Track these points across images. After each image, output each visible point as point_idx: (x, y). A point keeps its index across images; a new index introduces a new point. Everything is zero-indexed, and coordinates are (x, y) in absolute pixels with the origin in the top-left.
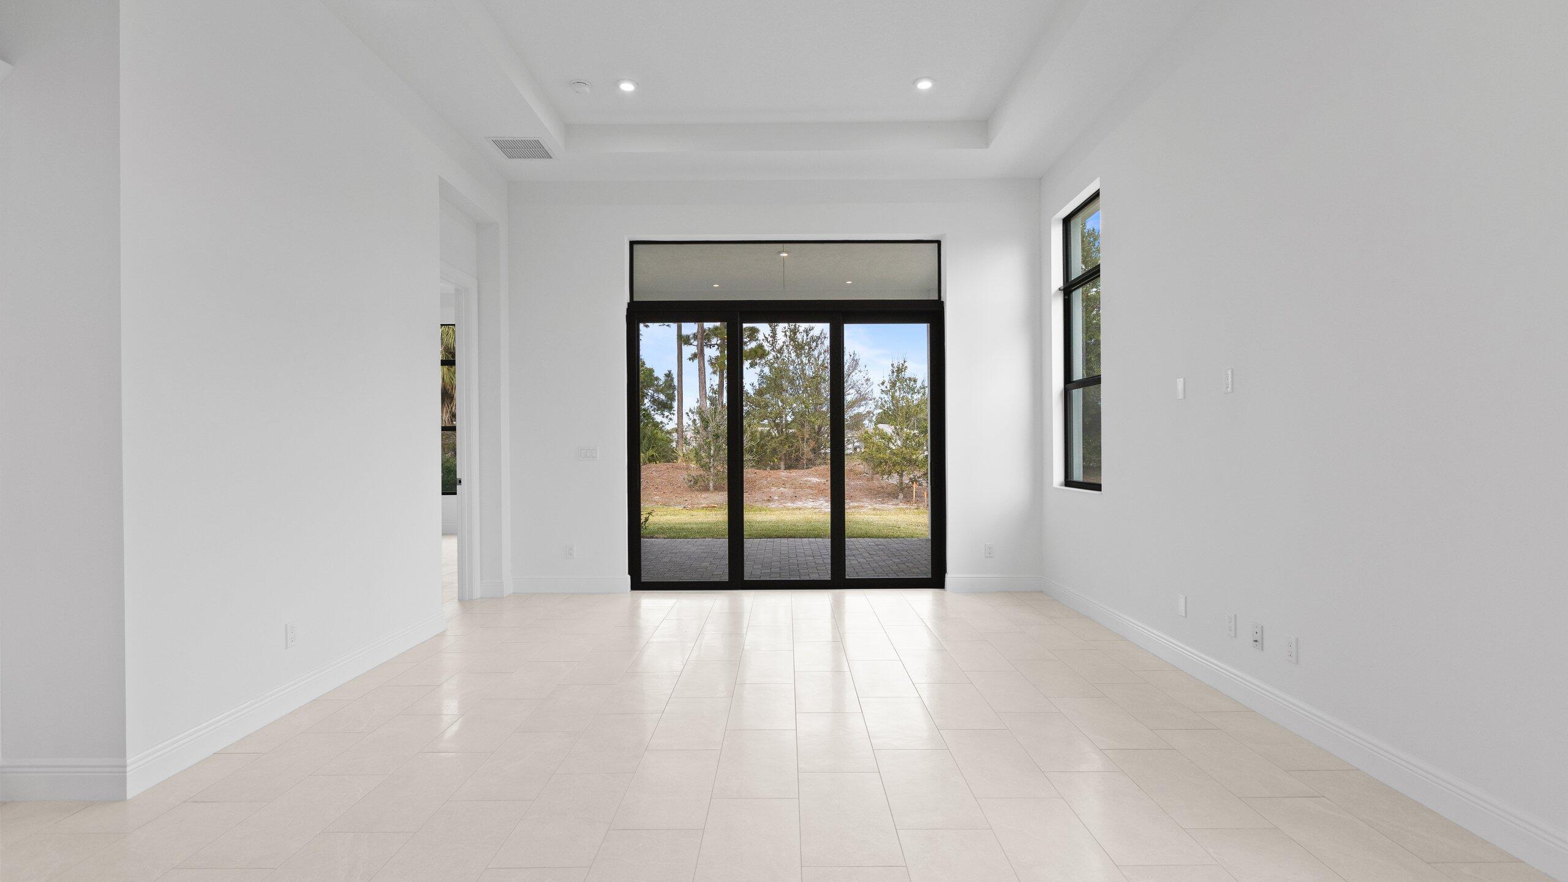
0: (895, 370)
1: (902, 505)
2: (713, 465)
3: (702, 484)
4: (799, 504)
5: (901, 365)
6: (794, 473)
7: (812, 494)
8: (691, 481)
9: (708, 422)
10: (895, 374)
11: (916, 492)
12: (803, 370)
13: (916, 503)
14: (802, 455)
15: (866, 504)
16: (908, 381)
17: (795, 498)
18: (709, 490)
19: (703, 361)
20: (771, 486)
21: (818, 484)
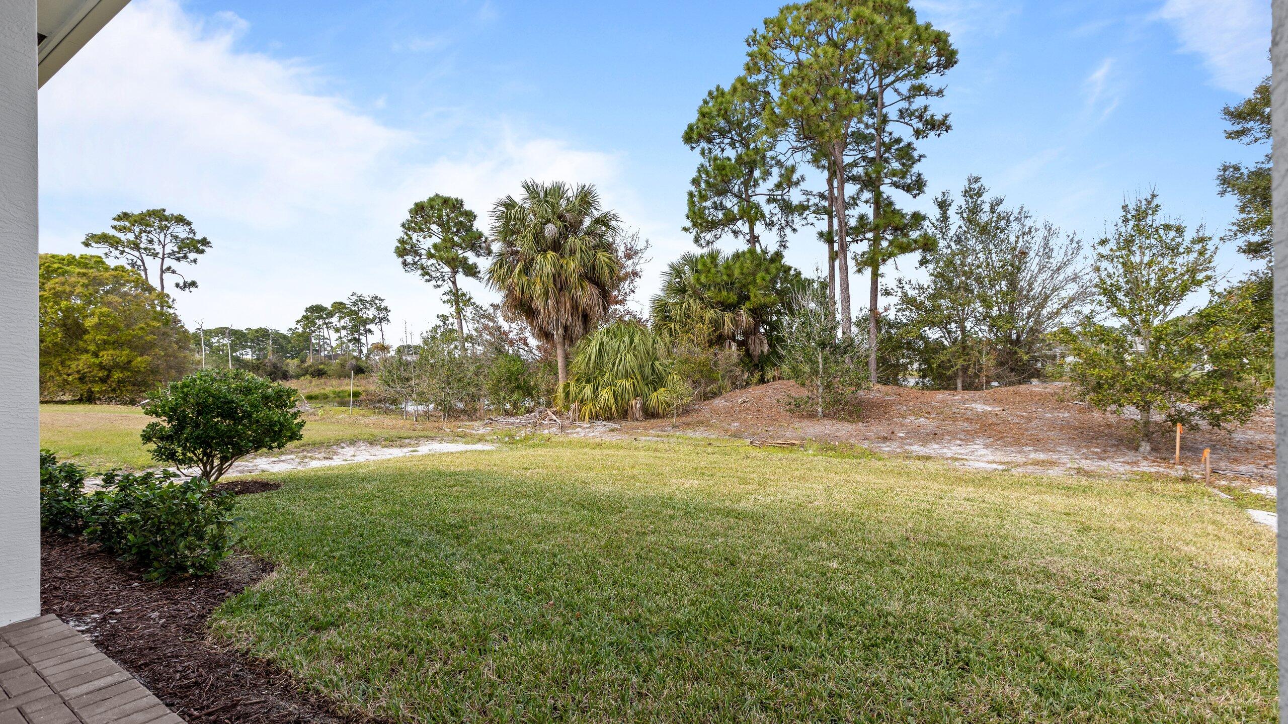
0: (1129, 216)
1: (1146, 467)
5: (1144, 202)
8: (790, 404)
10: (1132, 223)
11: (1181, 438)
13: (1181, 464)
14: (980, 370)
15: (1064, 459)
16: (1161, 232)
17: (935, 436)
18: (816, 416)
19: (845, 257)
20: (910, 415)
21: (986, 414)
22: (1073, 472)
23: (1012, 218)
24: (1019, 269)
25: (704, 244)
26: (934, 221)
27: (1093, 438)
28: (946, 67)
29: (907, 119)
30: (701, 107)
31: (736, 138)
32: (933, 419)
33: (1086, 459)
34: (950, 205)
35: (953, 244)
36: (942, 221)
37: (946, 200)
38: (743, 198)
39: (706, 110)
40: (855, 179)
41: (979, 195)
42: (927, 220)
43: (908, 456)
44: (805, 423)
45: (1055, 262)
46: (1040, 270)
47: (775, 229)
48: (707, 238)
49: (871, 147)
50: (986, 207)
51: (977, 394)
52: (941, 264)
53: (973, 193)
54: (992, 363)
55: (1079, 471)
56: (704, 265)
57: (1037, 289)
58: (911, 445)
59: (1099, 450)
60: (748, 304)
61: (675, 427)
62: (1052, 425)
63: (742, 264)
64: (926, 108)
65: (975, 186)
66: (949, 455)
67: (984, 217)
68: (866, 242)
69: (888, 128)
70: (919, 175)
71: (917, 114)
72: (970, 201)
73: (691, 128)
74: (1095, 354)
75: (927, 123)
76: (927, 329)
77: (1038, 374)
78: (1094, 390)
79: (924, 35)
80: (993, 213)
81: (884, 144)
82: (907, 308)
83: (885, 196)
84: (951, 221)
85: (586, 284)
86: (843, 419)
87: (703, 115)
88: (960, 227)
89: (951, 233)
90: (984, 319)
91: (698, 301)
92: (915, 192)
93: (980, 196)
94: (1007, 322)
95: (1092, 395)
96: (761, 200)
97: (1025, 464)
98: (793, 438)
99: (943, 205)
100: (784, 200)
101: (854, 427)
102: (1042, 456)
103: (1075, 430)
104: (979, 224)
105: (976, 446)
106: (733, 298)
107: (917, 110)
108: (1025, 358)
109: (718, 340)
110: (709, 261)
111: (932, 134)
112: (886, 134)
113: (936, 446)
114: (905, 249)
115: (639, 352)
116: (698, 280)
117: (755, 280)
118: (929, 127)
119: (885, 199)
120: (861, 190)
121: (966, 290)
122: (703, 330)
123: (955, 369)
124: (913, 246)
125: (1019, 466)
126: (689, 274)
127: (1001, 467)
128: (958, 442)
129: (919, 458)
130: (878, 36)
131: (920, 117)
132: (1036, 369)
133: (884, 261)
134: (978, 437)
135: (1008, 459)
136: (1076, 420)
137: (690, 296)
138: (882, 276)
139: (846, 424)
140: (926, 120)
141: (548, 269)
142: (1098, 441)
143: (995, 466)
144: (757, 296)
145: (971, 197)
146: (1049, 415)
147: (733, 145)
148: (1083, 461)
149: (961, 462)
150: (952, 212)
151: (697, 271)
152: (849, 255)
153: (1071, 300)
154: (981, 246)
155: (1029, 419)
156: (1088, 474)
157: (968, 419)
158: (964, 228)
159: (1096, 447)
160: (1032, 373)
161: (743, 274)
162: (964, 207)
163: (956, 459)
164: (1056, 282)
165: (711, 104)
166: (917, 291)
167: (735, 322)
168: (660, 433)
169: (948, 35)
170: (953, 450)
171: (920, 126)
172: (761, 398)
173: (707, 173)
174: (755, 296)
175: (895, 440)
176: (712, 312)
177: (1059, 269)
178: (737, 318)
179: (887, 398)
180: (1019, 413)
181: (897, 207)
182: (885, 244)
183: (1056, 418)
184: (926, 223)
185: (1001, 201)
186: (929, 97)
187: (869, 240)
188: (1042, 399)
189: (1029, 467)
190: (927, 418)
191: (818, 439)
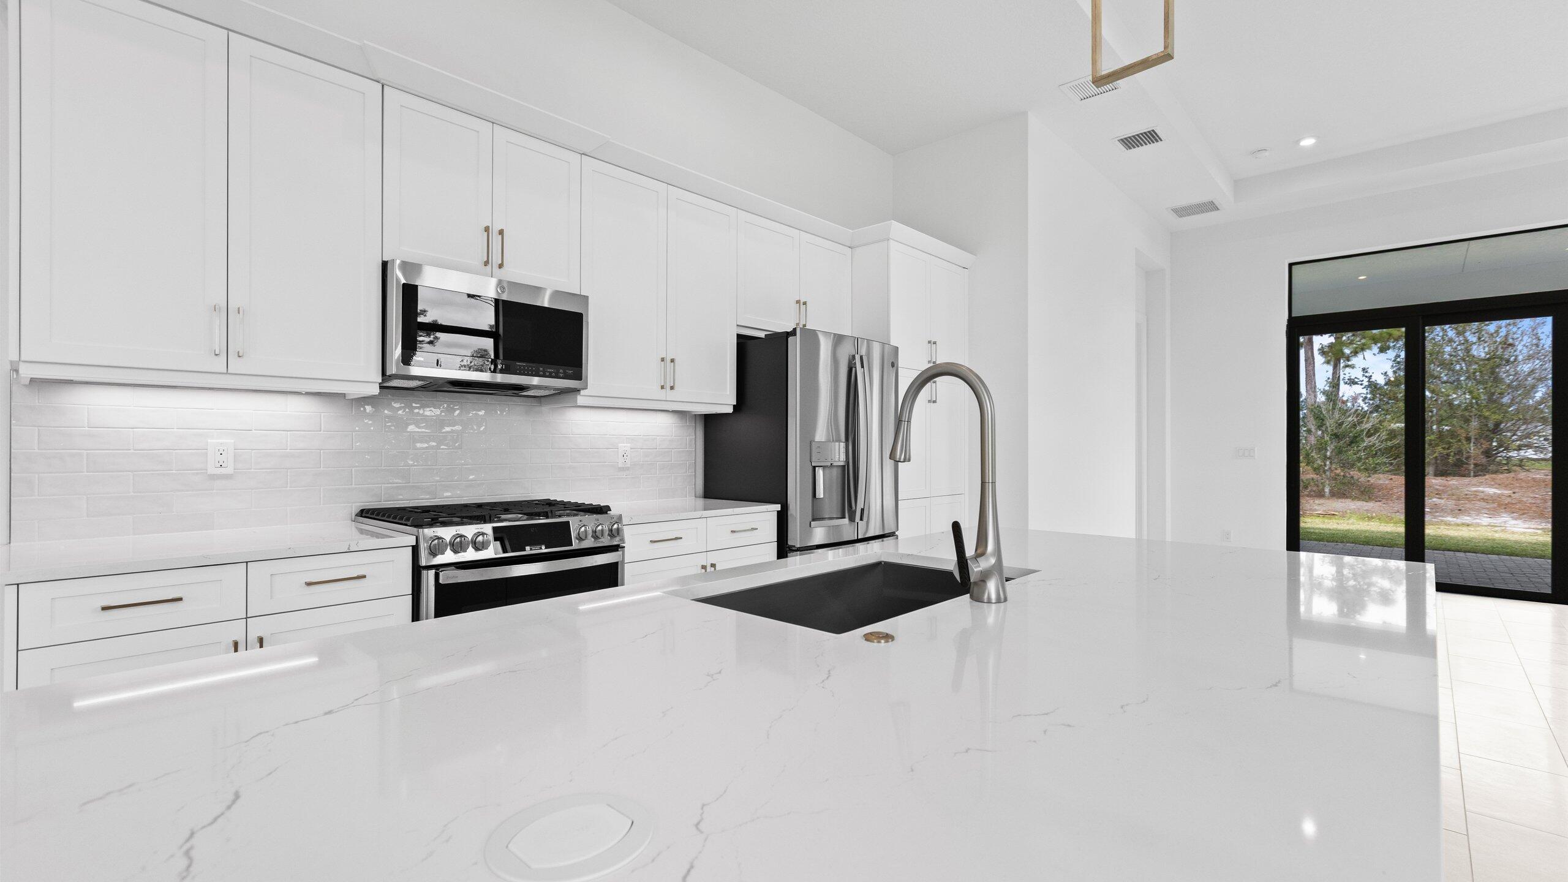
2: (1330, 468)
3: (1314, 489)
4: (1467, 519)
6: (1454, 481)
7: (1488, 508)
9: (1323, 420)
12: (1468, 350)
14: (1468, 458)
17: (1459, 511)
18: (1323, 496)
54: (1481, 451)
86: (1357, 499)
101: (1370, 504)
128: (1487, 516)
139: (1359, 502)
191: (1353, 512)
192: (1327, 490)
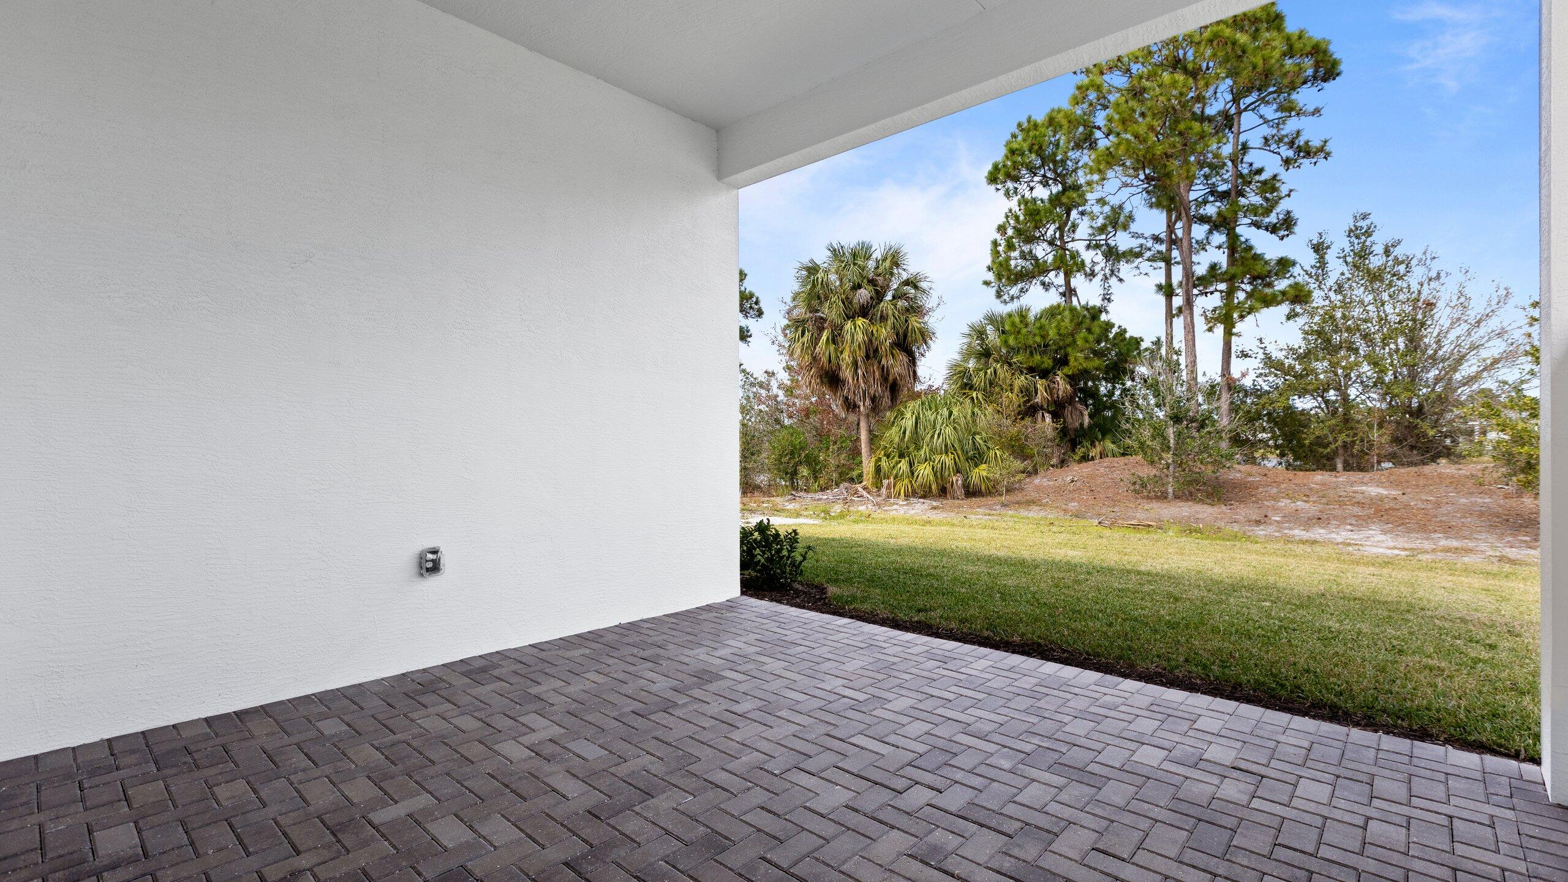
7: (1357, 517)
8: (1134, 483)
17: (1319, 520)
18: (1166, 498)
19: (1192, 314)
20: (1283, 497)
21: (1381, 499)
22: (1493, 560)
23: (1414, 262)
24: (1423, 324)
25: (1008, 300)
26: (1307, 268)
27: (1521, 526)
28: (1325, 80)
29: (1274, 147)
30: (1008, 144)
31: (1049, 175)
32: (1314, 502)
33: (1511, 547)
34: (1328, 247)
35: (1332, 294)
36: (1318, 268)
37: (1323, 243)
38: (1059, 245)
39: (1015, 146)
40: (1204, 219)
41: (1368, 233)
42: (1298, 266)
43: (1289, 540)
44: (1155, 505)
45: (1472, 315)
46: (1452, 324)
47: (1098, 279)
48: (1012, 292)
49: (1223, 180)
50: (1379, 249)
51: (1367, 476)
52: (1317, 319)
53: (1360, 232)
54: (1385, 439)
55: (1501, 559)
56: (1013, 324)
57: (1447, 348)
58: (1290, 529)
59: (1528, 539)
60: (1066, 370)
61: (1004, 505)
62: (1468, 511)
63: (1059, 324)
64: (1298, 133)
65: (1364, 224)
66: (1340, 540)
67: (1375, 262)
68: (1217, 294)
69: (1248, 158)
70: (1288, 212)
71: (1286, 140)
72: (1356, 241)
73: (996, 168)
74: (1525, 430)
75: (1299, 149)
76: (1296, 397)
77: (1448, 453)
78: (1523, 471)
79: (1298, 46)
80: (1388, 256)
81: (1241, 176)
82: (1270, 373)
83: (1243, 239)
84: (1330, 267)
85: (896, 351)
86: (1201, 501)
87: (1013, 152)
88: (1343, 274)
89: (1330, 282)
90: (1375, 385)
91: (1005, 367)
92: (1282, 233)
93: (1370, 235)
94: (1407, 389)
95: (1522, 476)
96: (1079, 246)
97: (1434, 550)
98: (1147, 519)
99: (1319, 248)
100: (1108, 245)
101: (1216, 509)
102: (1454, 543)
103: (1498, 517)
104: (1368, 270)
105: (1370, 532)
106: (1048, 362)
107: (1287, 136)
108: (1431, 433)
109: (1030, 411)
110: (1017, 320)
111: (1306, 162)
112: (1244, 165)
113: (1322, 531)
114: (1269, 301)
115: (959, 425)
116: (1006, 342)
117: (1074, 342)
118: (1302, 154)
119: (1242, 243)
120: (1210, 232)
121: (1349, 349)
122: (1012, 399)
123: (1333, 446)
124: (1279, 298)
125: (1427, 552)
126: (992, 336)
127: (1403, 553)
128: (1349, 527)
129: (1303, 542)
130: (1240, 57)
131: (1291, 144)
132: (1444, 447)
133: (1242, 317)
134: (1373, 523)
135: (1413, 546)
136: (1500, 506)
137: (997, 361)
138: (1238, 335)
139: (1206, 506)
140: (1299, 147)
141: (860, 337)
142: (1528, 530)
143: (1396, 552)
144: (1078, 360)
145: (1358, 237)
146: (1463, 501)
147: (1045, 183)
148: (1508, 550)
149: (1356, 547)
150: (1331, 256)
151: (1003, 332)
152: (1197, 311)
153: (1496, 362)
154: (1371, 297)
155: (1438, 505)
156: (1512, 562)
157: (1358, 503)
158: (1348, 275)
159: (1524, 536)
160: (1439, 452)
161: (1060, 335)
162: (1347, 250)
163: (1349, 544)
164: (1475, 337)
165: (1020, 138)
166: (1284, 353)
167: (1049, 389)
168: (987, 511)
169: (1329, 42)
170: (1343, 535)
171: (1290, 153)
172: (1092, 477)
173: (1017, 218)
174: (1076, 360)
175: (1270, 524)
176: (1023, 378)
177: (1479, 322)
178: (1052, 386)
179: (1251, 479)
180: (1424, 497)
181: (1259, 252)
182: (1241, 296)
183: (1474, 504)
184: (1296, 270)
185: (1399, 242)
186: (1303, 118)
187: (1221, 292)
188: (1455, 483)
189: (1439, 554)
190: (1306, 501)
191: (1177, 521)
192: (1170, 490)
